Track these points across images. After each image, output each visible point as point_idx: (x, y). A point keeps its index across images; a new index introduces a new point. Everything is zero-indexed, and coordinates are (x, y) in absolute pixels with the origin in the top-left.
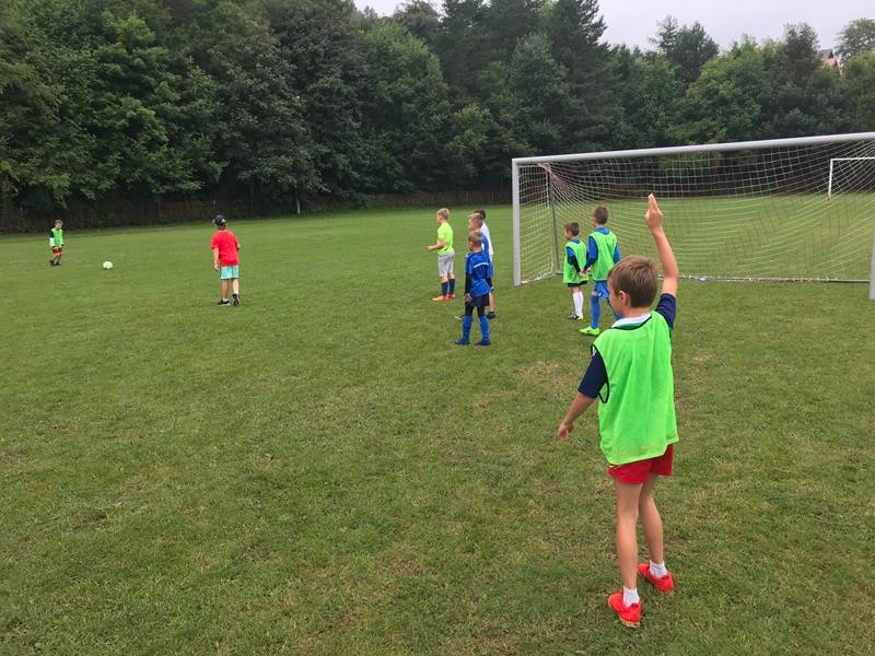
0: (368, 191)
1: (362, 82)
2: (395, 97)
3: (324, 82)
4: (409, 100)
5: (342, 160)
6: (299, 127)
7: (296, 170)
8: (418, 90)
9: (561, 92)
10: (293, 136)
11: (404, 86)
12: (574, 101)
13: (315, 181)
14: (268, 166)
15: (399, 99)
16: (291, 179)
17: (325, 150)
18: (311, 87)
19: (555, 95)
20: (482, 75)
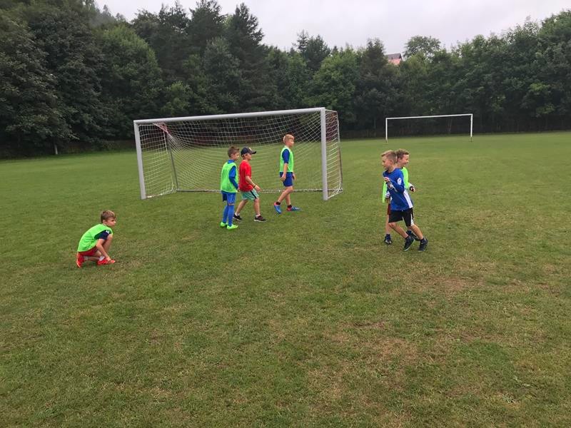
0: (108, 138)
1: (101, 65)
2: (125, 76)
3: (71, 64)
4: (134, 78)
5: (87, 117)
6: (52, 96)
7: (51, 124)
8: (141, 72)
9: (236, 75)
10: (48, 102)
11: (131, 69)
12: (245, 81)
13: (67, 132)
14: (29, 122)
15: (128, 78)
16: (47, 131)
17: (73, 111)
18: (61, 68)
19: (232, 77)
20: (185, 63)
